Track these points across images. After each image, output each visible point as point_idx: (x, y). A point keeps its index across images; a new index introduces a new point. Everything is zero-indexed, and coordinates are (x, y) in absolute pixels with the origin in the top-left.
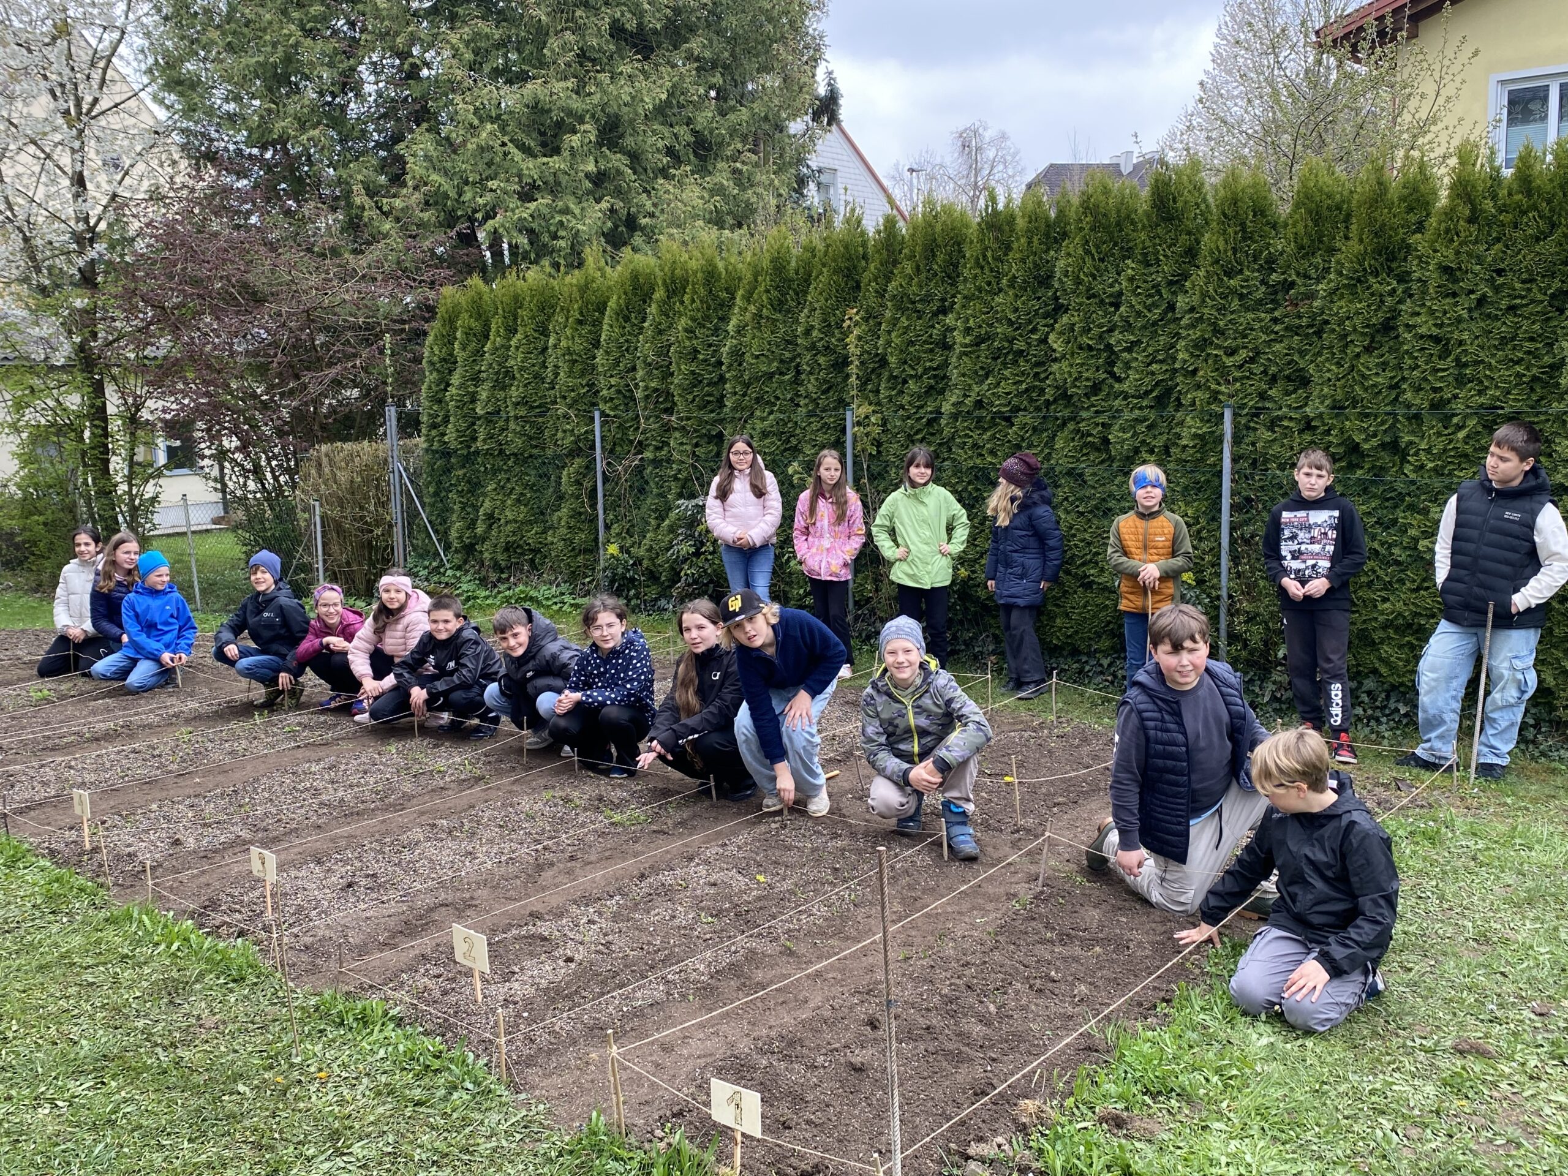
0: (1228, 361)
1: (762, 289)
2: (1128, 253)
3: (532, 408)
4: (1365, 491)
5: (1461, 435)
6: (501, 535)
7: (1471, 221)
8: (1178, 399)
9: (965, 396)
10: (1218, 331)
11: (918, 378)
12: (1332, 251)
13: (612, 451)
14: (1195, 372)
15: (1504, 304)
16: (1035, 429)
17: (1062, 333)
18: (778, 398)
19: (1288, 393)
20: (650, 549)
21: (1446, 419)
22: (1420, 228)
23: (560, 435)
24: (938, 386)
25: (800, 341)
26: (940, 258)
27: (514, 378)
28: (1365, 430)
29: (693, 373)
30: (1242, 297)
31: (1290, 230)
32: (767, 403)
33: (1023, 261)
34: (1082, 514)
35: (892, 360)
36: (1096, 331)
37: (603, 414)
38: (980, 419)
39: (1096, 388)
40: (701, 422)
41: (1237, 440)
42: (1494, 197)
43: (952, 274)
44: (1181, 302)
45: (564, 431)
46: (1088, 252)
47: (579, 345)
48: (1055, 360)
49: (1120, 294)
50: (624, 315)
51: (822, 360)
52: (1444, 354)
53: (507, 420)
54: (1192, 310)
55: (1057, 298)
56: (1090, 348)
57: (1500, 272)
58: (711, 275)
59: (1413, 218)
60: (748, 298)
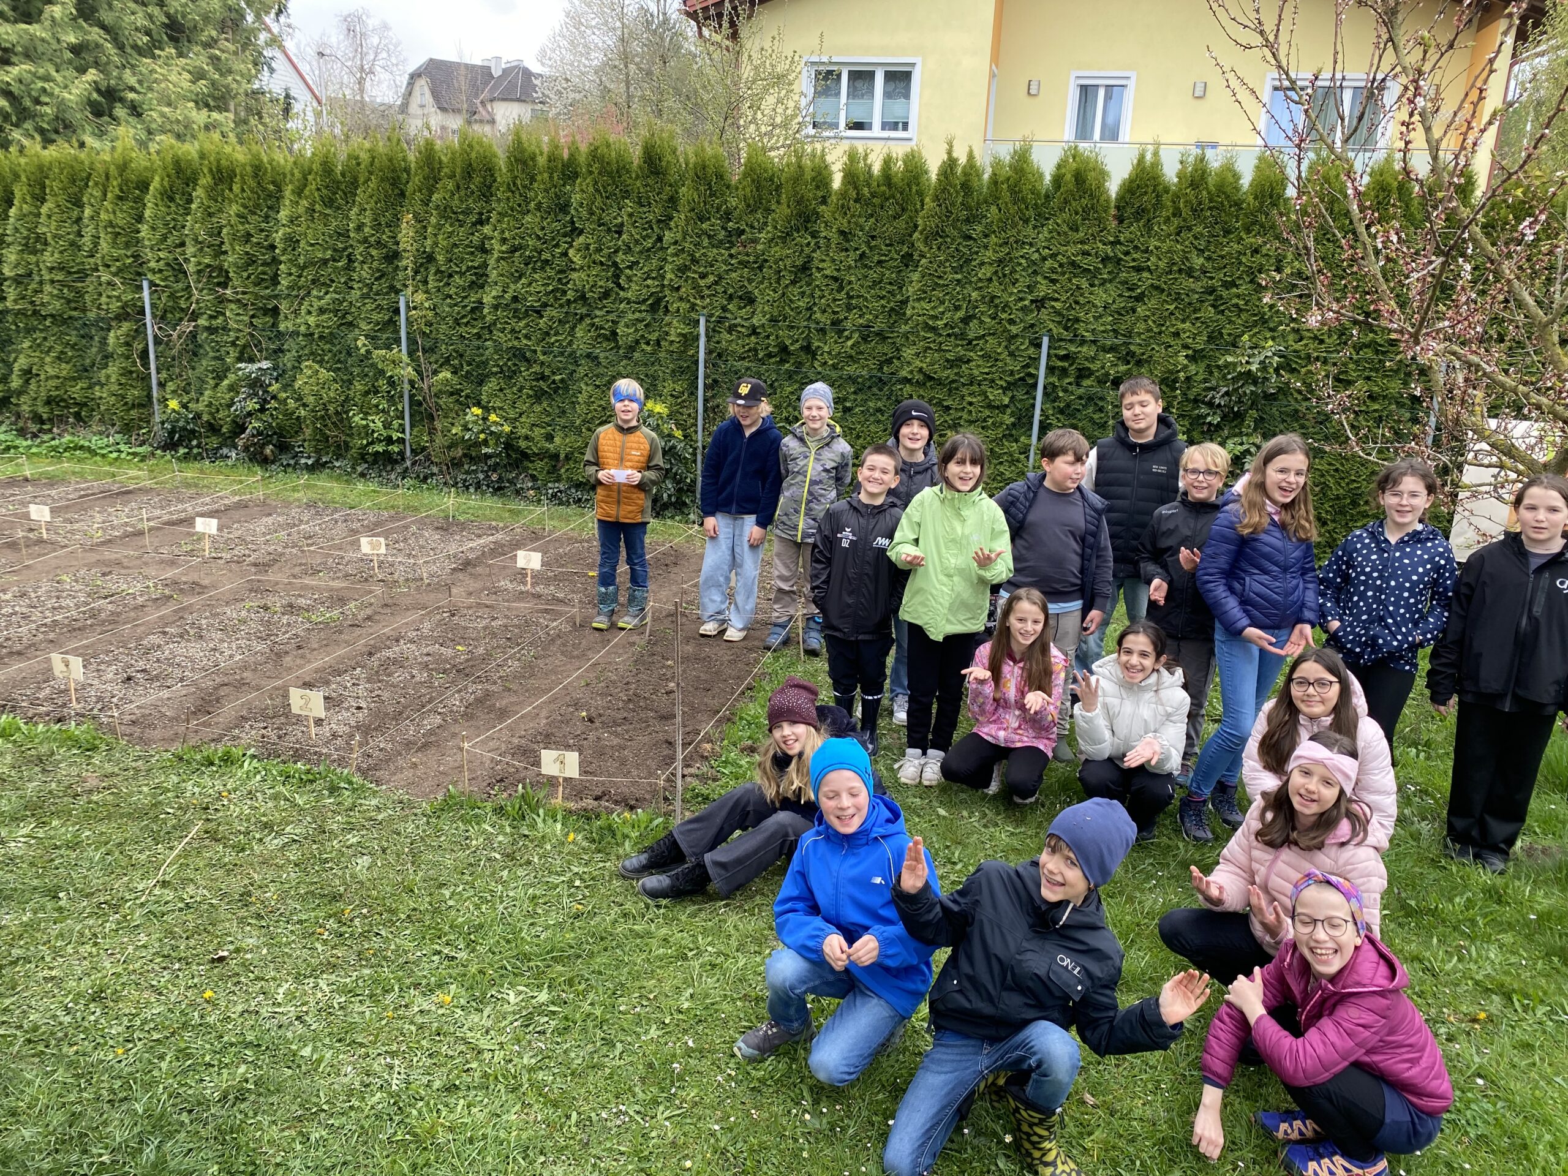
0: (702, 283)
1: (314, 187)
2: (626, 194)
3: (70, 273)
4: (790, 378)
5: (850, 343)
6: (41, 389)
7: (856, 201)
8: (666, 307)
9: (504, 292)
10: (694, 261)
11: (462, 274)
12: (768, 211)
13: (163, 318)
14: (678, 289)
15: (876, 258)
16: (560, 321)
17: (579, 250)
18: (333, 281)
19: (740, 308)
20: (210, 404)
21: (840, 333)
22: (824, 201)
23: (104, 299)
24: (479, 281)
25: (352, 235)
26: (477, 180)
27: (46, 244)
28: (791, 337)
29: (247, 253)
30: (709, 237)
31: (741, 192)
32: (324, 284)
33: (546, 191)
34: (598, 387)
35: (440, 258)
36: (606, 251)
37: (152, 284)
38: (516, 310)
39: (606, 294)
40: (257, 296)
41: (709, 338)
42: (869, 185)
43: (487, 192)
44: (668, 236)
45: (109, 297)
46: (597, 190)
47: (121, 219)
48: (574, 270)
49: (622, 224)
50: (168, 196)
51: (374, 252)
52: (840, 289)
53: (41, 283)
54: (676, 243)
55: (573, 223)
56: (602, 263)
57: (873, 237)
58: (258, 169)
59: (820, 194)
60: (299, 192)
